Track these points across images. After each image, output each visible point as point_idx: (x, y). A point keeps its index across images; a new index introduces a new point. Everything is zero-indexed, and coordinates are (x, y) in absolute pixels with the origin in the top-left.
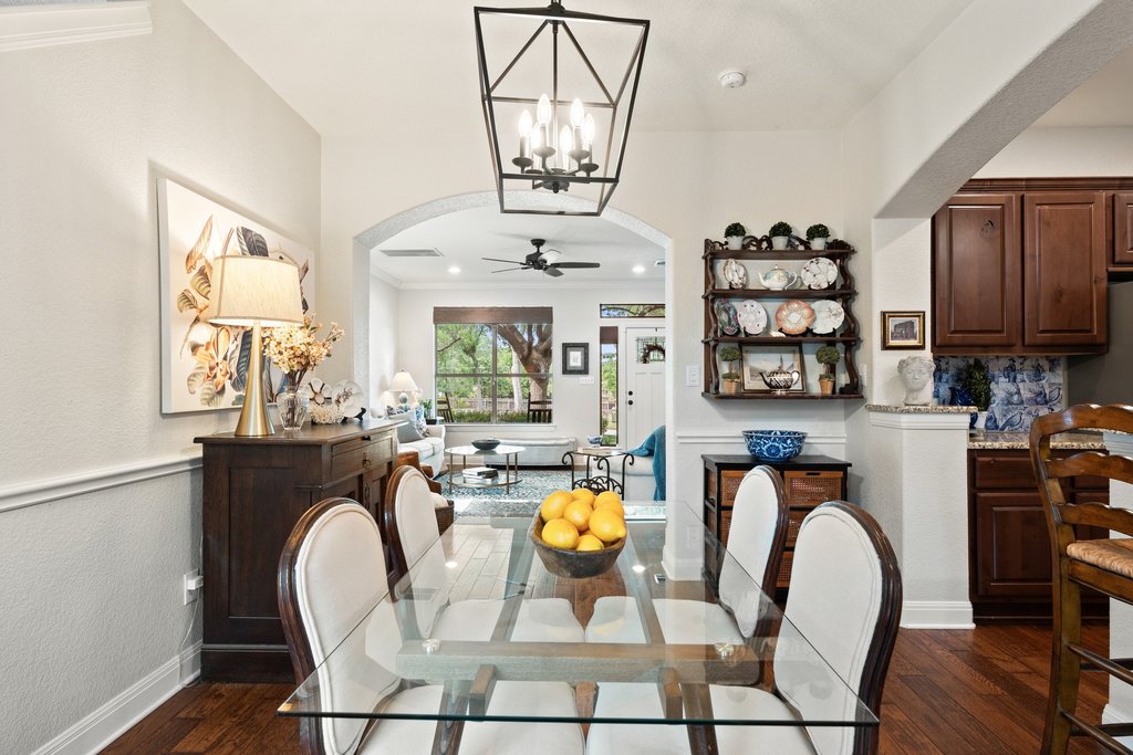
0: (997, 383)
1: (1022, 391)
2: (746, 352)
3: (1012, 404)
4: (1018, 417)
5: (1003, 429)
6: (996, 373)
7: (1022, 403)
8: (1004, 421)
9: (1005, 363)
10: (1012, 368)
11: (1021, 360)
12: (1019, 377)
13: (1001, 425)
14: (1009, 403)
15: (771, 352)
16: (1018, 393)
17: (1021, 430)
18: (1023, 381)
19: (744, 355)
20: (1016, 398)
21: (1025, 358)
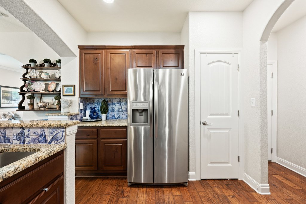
0: (115, 106)
1: (122, 108)
2: (43, 97)
3: (120, 112)
4: (121, 115)
5: (117, 119)
6: (115, 103)
7: (123, 111)
8: (117, 117)
9: (118, 100)
10: (120, 101)
11: (122, 99)
12: (122, 104)
13: (116, 117)
14: (119, 111)
15: (50, 97)
16: (121, 108)
17: (122, 119)
18: (123, 105)
19: (42, 97)
20: (121, 110)
21: (123, 98)
